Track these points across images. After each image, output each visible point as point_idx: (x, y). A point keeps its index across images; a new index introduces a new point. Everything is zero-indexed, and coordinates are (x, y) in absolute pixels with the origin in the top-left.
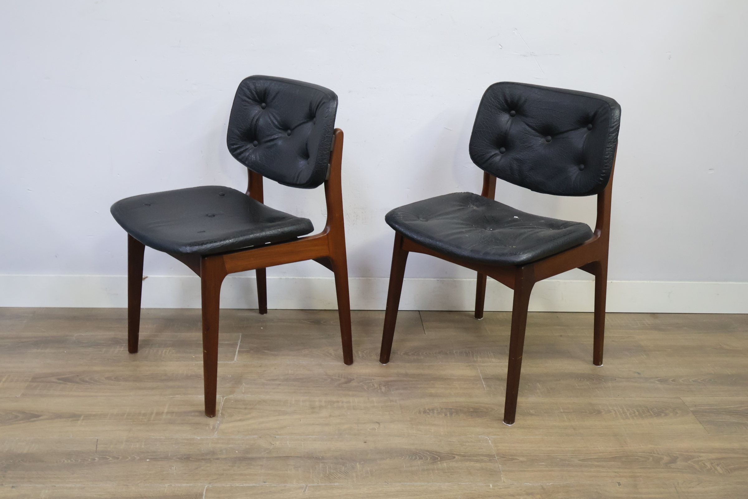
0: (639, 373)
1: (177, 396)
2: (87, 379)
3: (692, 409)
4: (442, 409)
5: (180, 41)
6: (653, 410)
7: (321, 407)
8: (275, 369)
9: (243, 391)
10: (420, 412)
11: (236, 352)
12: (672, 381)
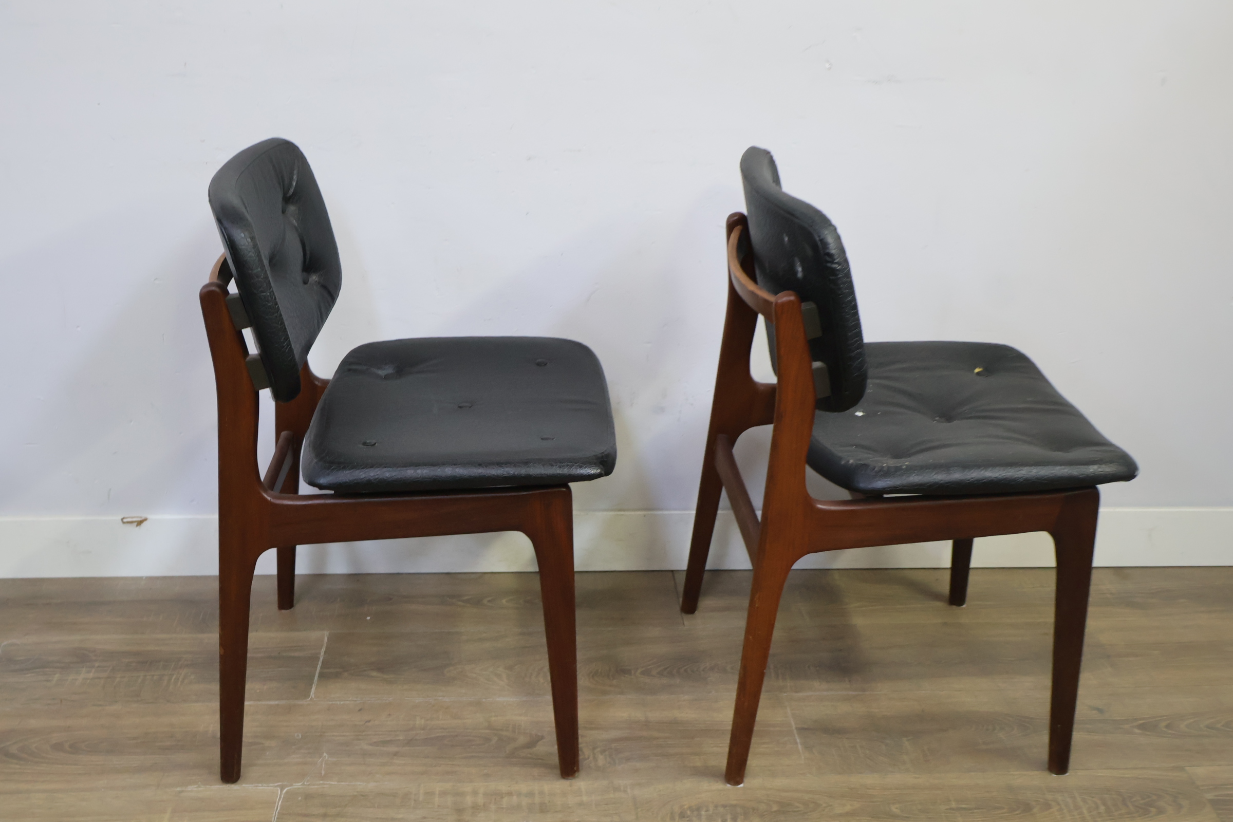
0: (1100, 711)
1: (190, 788)
2: (14, 750)
3: (1210, 796)
4: (716, 806)
5: (185, 64)
6: (1134, 799)
7: (476, 808)
8: (390, 715)
9: (323, 773)
10: (672, 818)
11: (314, 676)
12: (1168, 726)
